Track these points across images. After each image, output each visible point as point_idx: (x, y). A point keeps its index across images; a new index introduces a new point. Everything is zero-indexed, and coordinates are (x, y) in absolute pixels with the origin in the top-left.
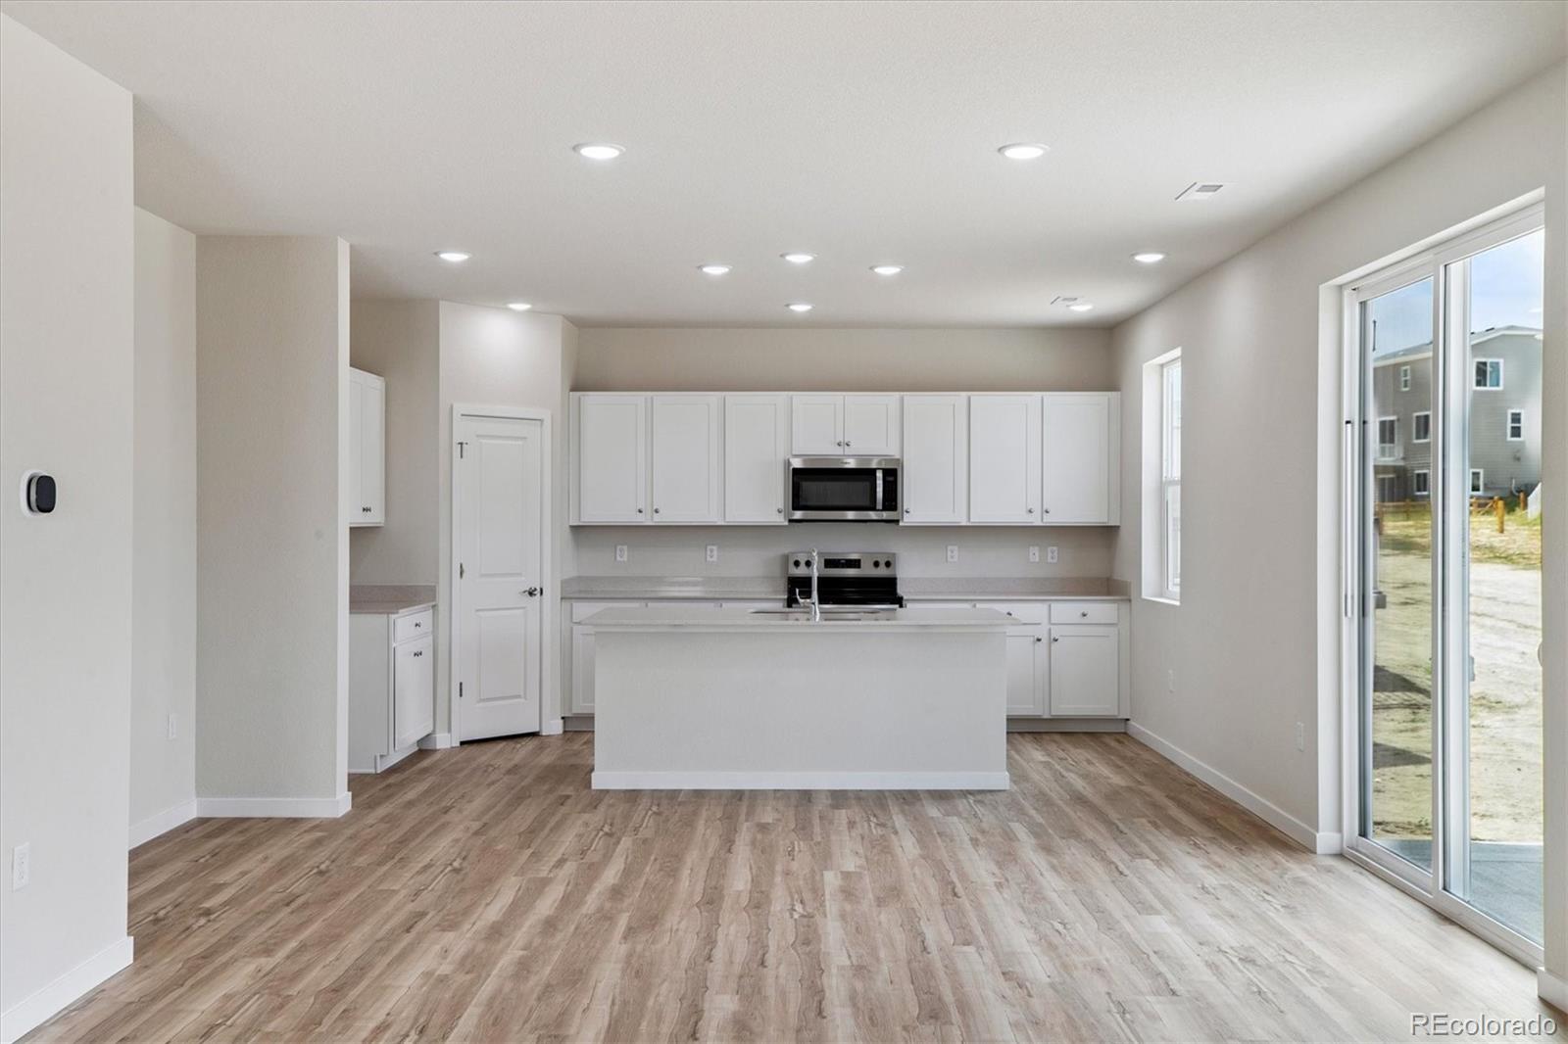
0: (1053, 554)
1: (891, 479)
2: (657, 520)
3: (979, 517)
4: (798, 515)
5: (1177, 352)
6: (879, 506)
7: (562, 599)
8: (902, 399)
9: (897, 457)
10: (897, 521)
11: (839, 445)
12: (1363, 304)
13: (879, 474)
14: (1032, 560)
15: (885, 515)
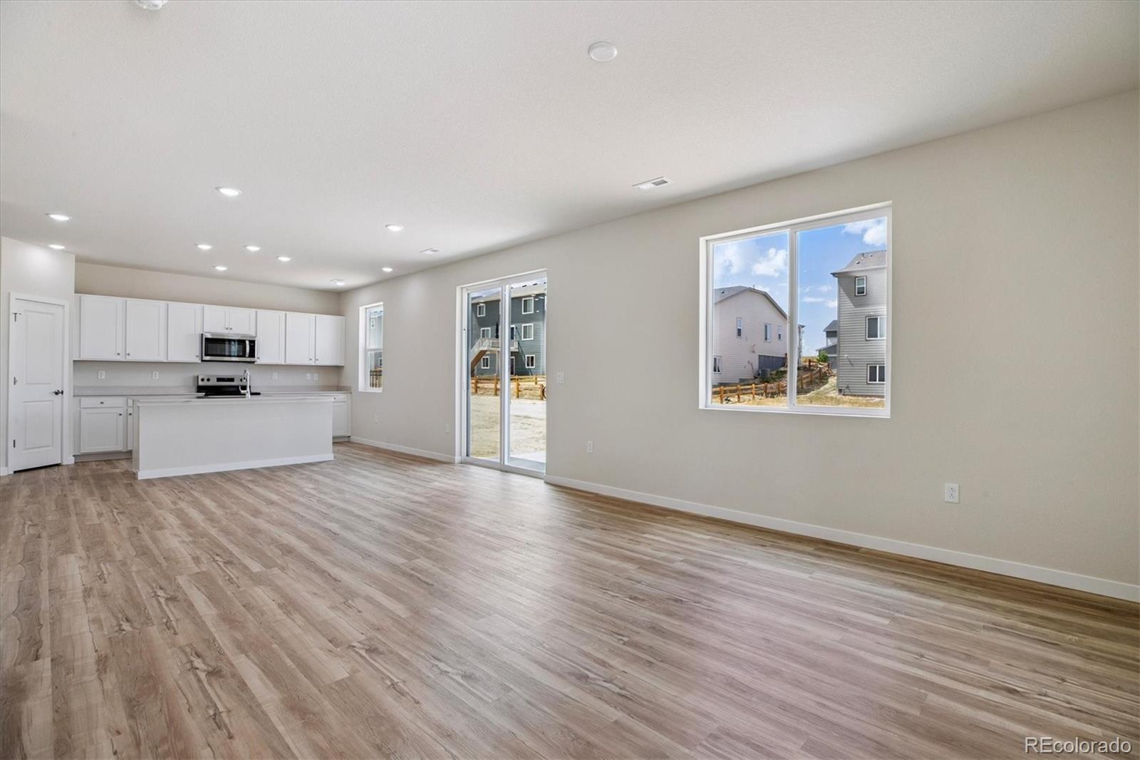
0: (316, 377)
1: (252, 344)
2: (129, 358)
4: (208, 358)
5: (382, 303)
6: (247, 356)
7: (74, 396)
8: (256, 312)
9: (254, 335)
10: (254, 362)
11: (227, 329)
12: (468, 294)
13: (247, 342)
15: (249, 359)
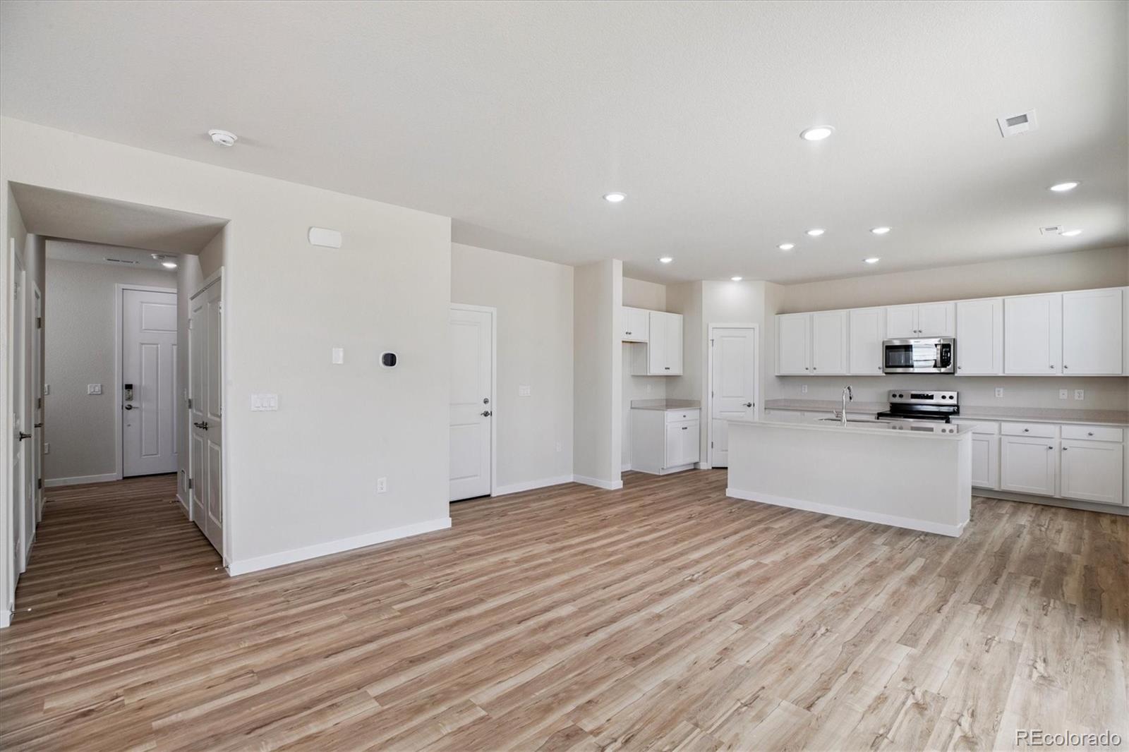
3: (1009, 372)
4: (888, 370)
7: (765, 409)
8: (956, 304)
9: (954, 337)
10: (953, 374)
11: (915, 332)
14: (1061, 398)
